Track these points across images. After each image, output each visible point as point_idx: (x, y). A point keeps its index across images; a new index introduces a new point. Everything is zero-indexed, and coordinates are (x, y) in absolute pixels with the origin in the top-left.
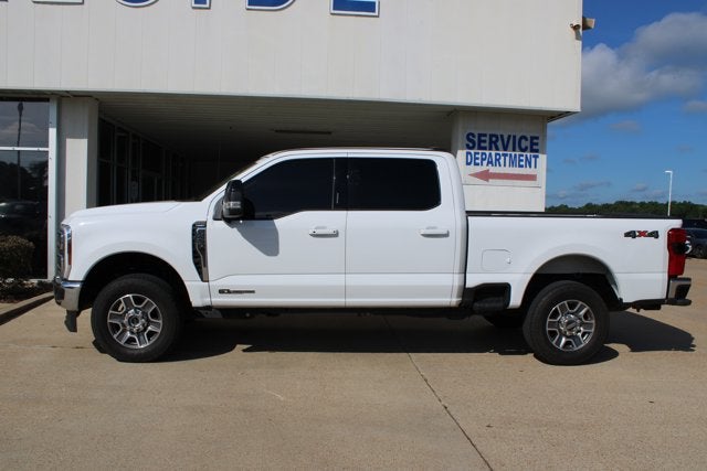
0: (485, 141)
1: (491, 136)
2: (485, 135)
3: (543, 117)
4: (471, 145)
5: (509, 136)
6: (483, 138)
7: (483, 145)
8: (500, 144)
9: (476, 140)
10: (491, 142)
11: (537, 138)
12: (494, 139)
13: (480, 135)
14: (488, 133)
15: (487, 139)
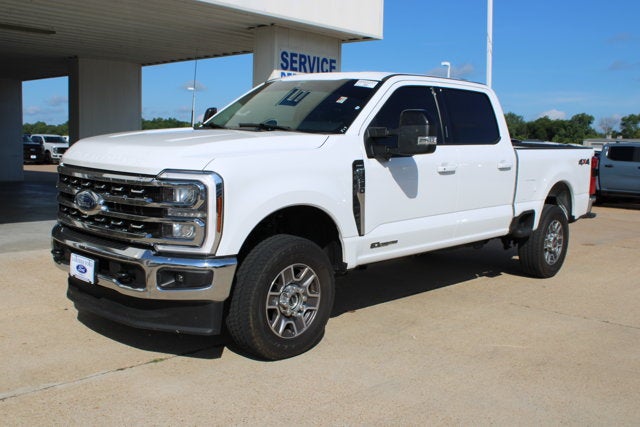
0: (296, 62)
1: (302, 56)
2: (296, 55)
3: (339, 39)
4: (285, 65)
5: (314, 58)
6: (294, 58)
7: (295, 65)
8: (307, 65)
9: (289, 59)
10: (301, 63)
11: (334, 61)
12: (303, 60)
13: (293, 55)
14: (298, 52)
15: (297, 59)
